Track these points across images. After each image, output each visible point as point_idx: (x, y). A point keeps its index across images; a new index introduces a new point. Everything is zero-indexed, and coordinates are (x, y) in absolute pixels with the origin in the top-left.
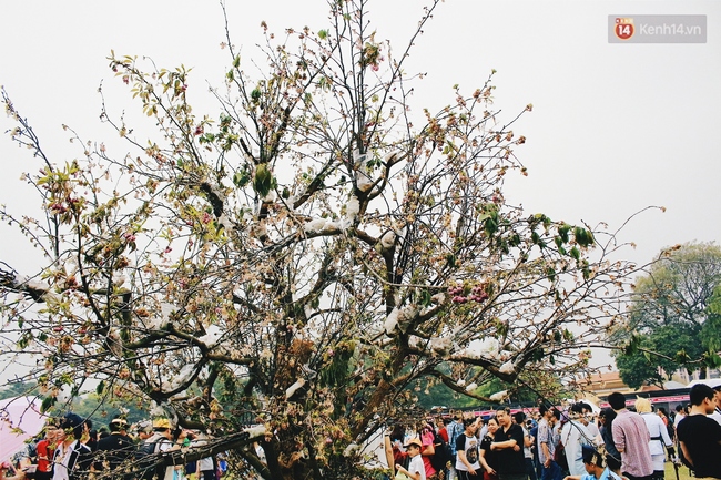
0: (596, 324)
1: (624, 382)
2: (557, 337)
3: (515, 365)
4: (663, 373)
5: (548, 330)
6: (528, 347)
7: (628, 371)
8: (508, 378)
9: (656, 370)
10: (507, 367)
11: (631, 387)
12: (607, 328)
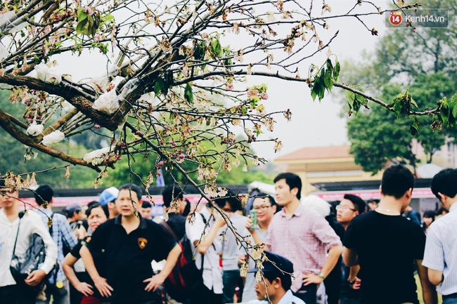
0: (269, 35)
1: (357, 162)
2: (199, 52)
3: (121, 97)
4: (417, 149)
5: (185, 38)
6: (147, 67)
7: (365, 144)
8: (107, 120)
9: (408, 144)
10: (107, 102)
11: (366, 170)
12: (286, 43)
